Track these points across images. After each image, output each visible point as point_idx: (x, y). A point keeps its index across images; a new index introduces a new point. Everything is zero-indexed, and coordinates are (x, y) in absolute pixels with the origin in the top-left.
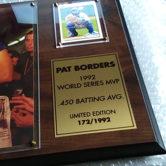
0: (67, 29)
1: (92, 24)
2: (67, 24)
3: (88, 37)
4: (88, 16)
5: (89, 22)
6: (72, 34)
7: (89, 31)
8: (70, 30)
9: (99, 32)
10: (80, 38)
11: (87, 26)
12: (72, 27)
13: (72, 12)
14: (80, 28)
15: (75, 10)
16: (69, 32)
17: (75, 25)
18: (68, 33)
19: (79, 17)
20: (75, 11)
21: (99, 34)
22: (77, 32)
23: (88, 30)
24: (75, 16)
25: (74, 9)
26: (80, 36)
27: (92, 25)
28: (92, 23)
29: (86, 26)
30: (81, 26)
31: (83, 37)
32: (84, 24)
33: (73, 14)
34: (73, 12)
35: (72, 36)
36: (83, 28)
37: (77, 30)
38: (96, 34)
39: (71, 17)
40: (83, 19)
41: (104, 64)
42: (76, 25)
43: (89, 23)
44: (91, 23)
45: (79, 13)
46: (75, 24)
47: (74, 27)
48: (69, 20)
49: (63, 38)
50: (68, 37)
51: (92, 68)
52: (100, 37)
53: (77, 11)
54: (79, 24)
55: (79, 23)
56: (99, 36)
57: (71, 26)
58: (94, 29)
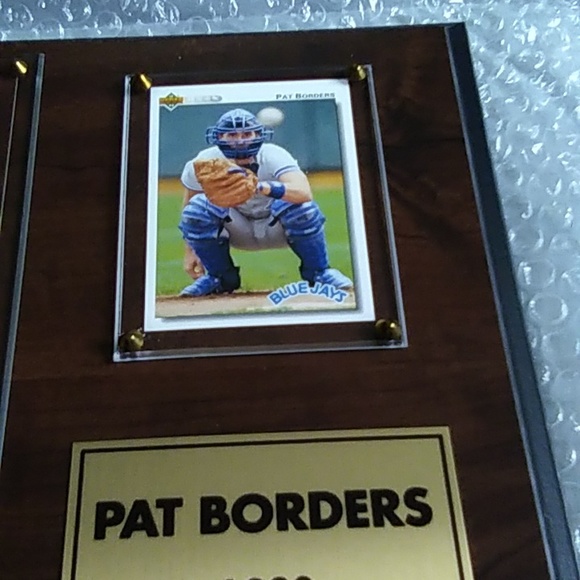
0: (186, 245)
1: (323, 220)
2: (190, 208)
3: (295, 307)
4: (304, 171)
5: (306, 205)
6: (205, 277)
7: (301, 269)
8: (199, 252)
9: (355, 278)
10: (249, 309)
11: (292, 235)
12: (215, 235)
13: (219, 134)
14: (254, 243)
15: (239, 125)
16: (195, 265)
17: (228, 219)
18: (187, 267)
19: (255, 168)
20: (239, 130)
21: (355, 289)
22: (236, 265)
23: (299, 262)
24: (233, 165)
25: (232, 115)
26: (249, 294)
27: (323, 227)
28: (322, 215)
29: (288, 232)
30: (260, 229)
31: (267, 304)
32: (277, 219)
33: (224, 147)
34: (225, 138)
35: (208, 292)
36: (269, 243)
37: (237, 256)
38: (337, 286)
39: (215, 168)
40: (277, 184)
41: (368, 502)
42: (236, 221)
43: (305, 217)
44: (317, 213)
45: (257, 145)
46: (231, 214)
47: (225, 233)
48: (199, 187)
49: (157, 300)
50: (185, 296)
51: (300, 526)
52: (357, 309)
53: (248, 134)
54: (249, 218)
55: (255, 211)
56: (353, 305)
57: (210, 228)
58: (327, 258)
